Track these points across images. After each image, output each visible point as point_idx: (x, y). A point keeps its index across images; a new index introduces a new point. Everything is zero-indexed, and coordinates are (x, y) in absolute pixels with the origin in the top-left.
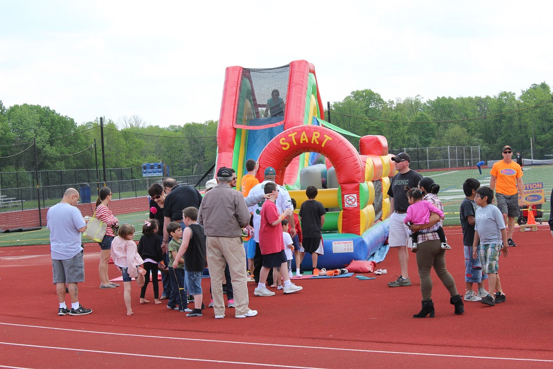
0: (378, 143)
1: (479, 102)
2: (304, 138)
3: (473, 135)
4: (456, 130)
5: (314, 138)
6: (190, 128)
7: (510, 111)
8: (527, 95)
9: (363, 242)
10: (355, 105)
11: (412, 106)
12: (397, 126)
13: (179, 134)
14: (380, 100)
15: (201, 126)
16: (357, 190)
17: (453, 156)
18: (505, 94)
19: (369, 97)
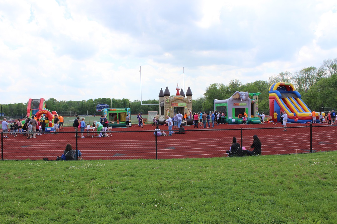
0: (55, 112)
1: (78, 102)
2: (43, 112)
3: (76, 109)
4: (73, 108)
5: (45, 112)
6: (10, 105)
7: (84, 104)
8: (88, 101)
9: (52, 128)
10: (50, 102)
11: (63, 102)
12: (60, 106)
13: (7, 106)
14: (56, 101)
15: (13, 105)
16: (52, 120)
17: (71, 113)
18: (84, 101)
19: (53, 100)
